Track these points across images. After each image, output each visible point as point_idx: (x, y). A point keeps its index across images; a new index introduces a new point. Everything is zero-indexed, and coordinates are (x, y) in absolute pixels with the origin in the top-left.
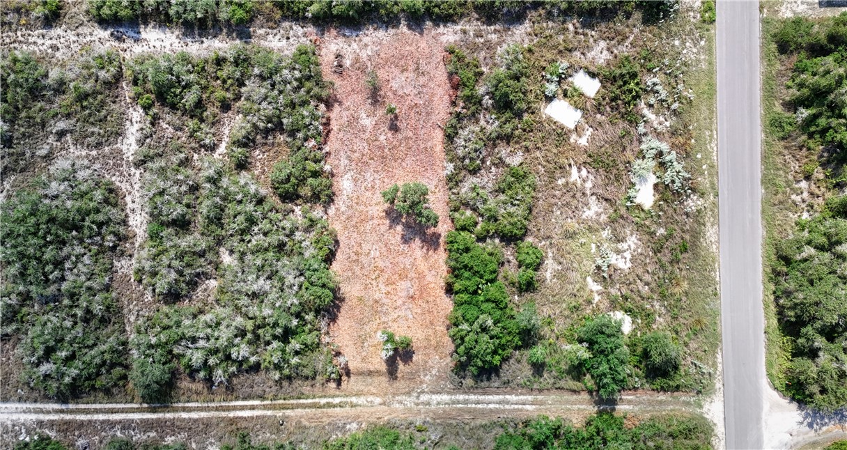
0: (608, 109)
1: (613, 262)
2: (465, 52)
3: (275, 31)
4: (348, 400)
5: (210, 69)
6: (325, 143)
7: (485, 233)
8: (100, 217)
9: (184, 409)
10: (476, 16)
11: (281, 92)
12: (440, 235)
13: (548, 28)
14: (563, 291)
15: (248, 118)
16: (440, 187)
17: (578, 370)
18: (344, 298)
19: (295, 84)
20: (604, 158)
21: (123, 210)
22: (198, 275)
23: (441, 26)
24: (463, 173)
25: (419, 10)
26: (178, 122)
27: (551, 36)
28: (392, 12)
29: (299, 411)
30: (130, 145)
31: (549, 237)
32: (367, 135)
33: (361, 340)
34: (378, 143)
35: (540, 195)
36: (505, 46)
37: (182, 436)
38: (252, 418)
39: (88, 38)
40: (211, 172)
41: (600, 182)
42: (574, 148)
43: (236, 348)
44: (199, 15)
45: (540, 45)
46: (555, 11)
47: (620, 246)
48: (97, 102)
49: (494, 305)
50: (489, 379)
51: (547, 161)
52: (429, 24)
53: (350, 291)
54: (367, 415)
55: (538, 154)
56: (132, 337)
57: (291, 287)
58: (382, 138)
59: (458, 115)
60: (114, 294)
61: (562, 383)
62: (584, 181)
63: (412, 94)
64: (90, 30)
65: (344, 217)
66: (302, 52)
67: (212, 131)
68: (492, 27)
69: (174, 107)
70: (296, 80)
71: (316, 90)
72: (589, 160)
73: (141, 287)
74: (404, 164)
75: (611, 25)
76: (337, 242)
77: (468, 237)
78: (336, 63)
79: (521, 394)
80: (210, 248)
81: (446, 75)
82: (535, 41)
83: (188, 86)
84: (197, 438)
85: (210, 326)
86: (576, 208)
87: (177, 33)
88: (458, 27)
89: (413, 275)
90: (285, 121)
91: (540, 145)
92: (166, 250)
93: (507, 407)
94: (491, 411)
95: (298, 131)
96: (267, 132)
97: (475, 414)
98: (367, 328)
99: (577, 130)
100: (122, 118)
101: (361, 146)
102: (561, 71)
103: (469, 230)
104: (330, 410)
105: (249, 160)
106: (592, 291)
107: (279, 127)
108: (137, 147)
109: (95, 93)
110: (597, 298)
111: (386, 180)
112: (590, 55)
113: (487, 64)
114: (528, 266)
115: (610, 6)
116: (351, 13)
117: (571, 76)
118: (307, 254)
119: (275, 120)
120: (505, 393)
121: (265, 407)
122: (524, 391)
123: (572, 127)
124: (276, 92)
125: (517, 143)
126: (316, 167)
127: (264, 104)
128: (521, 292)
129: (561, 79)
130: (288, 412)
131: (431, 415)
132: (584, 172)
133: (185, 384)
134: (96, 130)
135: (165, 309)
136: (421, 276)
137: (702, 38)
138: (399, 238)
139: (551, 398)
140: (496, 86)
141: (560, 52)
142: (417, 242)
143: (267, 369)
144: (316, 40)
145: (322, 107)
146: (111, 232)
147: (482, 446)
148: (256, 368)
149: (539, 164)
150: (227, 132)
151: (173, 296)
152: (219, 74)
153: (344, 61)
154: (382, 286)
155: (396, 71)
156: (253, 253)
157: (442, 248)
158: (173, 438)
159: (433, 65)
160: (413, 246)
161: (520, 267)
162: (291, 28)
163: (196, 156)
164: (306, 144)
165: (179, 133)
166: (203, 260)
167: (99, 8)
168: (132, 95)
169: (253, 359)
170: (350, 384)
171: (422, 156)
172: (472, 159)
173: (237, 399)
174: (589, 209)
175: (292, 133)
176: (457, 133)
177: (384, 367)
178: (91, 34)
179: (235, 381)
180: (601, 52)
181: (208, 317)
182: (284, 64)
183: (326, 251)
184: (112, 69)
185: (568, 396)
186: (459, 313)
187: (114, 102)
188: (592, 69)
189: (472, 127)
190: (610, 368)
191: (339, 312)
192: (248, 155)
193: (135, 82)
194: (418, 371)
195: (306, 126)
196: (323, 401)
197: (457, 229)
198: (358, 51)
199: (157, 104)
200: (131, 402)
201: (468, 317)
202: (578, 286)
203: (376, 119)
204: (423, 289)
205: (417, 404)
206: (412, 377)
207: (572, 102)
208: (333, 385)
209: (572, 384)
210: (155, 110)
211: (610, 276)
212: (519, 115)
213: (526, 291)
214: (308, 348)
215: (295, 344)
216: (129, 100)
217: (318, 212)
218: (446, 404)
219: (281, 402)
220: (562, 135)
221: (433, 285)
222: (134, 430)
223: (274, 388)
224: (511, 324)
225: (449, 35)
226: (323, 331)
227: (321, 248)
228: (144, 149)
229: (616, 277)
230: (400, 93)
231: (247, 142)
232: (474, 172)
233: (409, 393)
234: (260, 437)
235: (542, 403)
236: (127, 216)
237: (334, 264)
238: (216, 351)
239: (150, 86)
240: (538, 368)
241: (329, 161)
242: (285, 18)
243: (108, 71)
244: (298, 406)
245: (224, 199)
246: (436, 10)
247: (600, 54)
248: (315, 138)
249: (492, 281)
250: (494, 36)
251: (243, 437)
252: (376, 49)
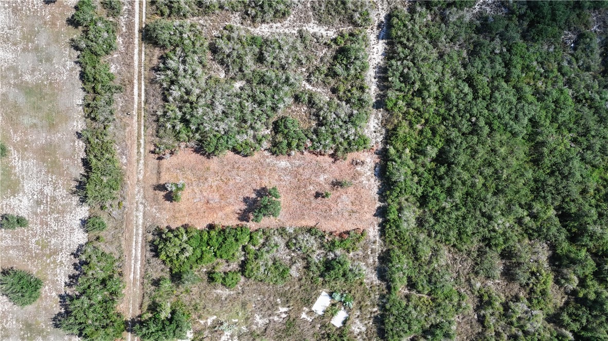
0: (323, 332)
1: (226, 333)
2: (362, 242)
3: (380, 124)
4: (142, 158)
5: (358, 83)
6: (310, 152)
7: (247, 251)
8: (266, 8)
9: (140, 51)
10: (384, 250)
11: (341, 126)
12: (248, 222)
13: (375, 295)
14: (208, 301)
15: (326, 105)
16: (279, 223)
17: (154, 308)
18: (209, 158)
19: (346, 136)
20: (292, 329)
21: (271, 21)
22: (228, 66)
23: (379, 228)
24: (287, 238)
25: (388, 216)
26: (326, 60)
27: (370, 297)
28: (388, 199)
29: (136, 125)
30: (313, 28)
31: (243, 292)
32: (313, 178)
33: (181, 168)
34: (308, 184)
35: (271, 287)
36: (364, 268)
37: (122, 48)
38: (133, 95)
39: (380, 7)
40: (292, 80)
41: (277, 326)
42: (300, 310)
43: (177, 88)
44: (390, 79)
45: (365, 290)
46: (384, 300)
47: (236, 337)
48: (340, 10)
49: (199, 256)
50: (151, 251)
51: (292, 292)
52: (380, 220)
53: (214, 163)
54: (131, 169)
55: (297, 286)
56: (188, 22)
57: (217, 126)
58: (311, 188)
59: (323, 236)
60: (217, 12)
61: (147, 298)
62: (278, 315)
63: (338, 208)
64: (385, 8)
65: (262, 160)
66: (365, 141)
67: (319, 81)
68: (377, 260)
69: (335, 58)
70: (349, 136)
71: (342, 148)
72: (291, 319)
73: (222, 29)
74: (294, 200)
75: (375, 335)
76: (246, 156)
77: (245, 240)
78: (358, 161)
79: (141, 271)
80: (244, 75)
81: (349, 229)
82: (368, 287)
83: (347, 69)
84: (121, 59)
85: (193, 72)
86: (261, 310)
87: (382, 63)
88: (378, 238)
89: (223, 204)
90: (323, 128)
91: (303, 288)
92: (244, 48)
93: (133, 261)
94: (131, 251)
95: (317, 136)
96: (317, 116)
97: (129, 241)
98: (189, 172)
99: (311, 312)
100: (329, 24)
101: (307, 173)
102: (347, 303)
103: (250, 241)
104: (135, 146)
105: (300, 103)
106: (207, 319)
107: (320, 124)
108: (311, 33)
109: (345, 9)
110: (202, 322)
111: (285, 188)
112: (357, 321)
113: (354, 256)
114: (224, 279)
115: (386, 335)
116: (388, 173)
117: (345, 309)
118: (238, 137)
119: (324, 121)
120: (142, 261)
121: (140, 103)
122: (143, 273)
123: (313, 309)
124: (341, 123)
125: (305, 273)
126: (294, 144)
127: (334, 116)
128: (207, 273)
129: (343, 303)
130: (136, 118)
131: (129, 212)
132: (284, 316)
133: (157, 52)
134: (323, 8)
135: (206, 44)
136: (221, 208)
138: (247, 195)
139: (138, 290)
140: (339, 263)
141: (360, 302)
142: (244, 207)
143: (164, 107)
144: (373, 149)
145: (332, 152)
146: (257, 13)
147: (107, 244)
148: (165, 100)
149: (291, 287)
150: (319, 90)
151: (214, 49)
152: (354, 88)
153: (360, 166)
154: (216, 183)
155: (352, 199)
156: (240, 103)
157: (239, 222)
158: (121, 43)
159: (355, 222)
160: (242, 204)
161: (225, 273)
162: (381, 134)
163: (304, 70)
164: (309, 140)
165: (319, 60)
166: (238, 70)
167: (397, 17)
168: (344, 32)
169: (171, 98)
170: (152, 159)
171: (299, 212)
172: (295, 244)
173: (146, 86)
174: (261, 318)
175: (316, 132)
176: (312, 235)
177: (162, 182)
178: (383, 9)
179: (157, 86)
180: (358, 328)
181: (199, 71)
182: (358, 129)
183: (239, 149)
184: (360, 21)
185: (138, 301)
186: (195, 234)
187: (340, 20)
188: (348, 323)
189: (315, 245)
190: (152, 332)
191: (201, 154)
192: (304, 103)
193: (351, 35)
194: (159, 205)
195: (319, 142)
196: (142, 142)
197: (251, 233)
198: (366, 175)
199: (337, 47)
200: (146, 17)
201: (192, 240)
202: (211, 310)
203: (324, 184)
204: (212, 210)
205: (137, 203)
206: (155, 200)
207: (329, 309)
208: (152, 148)
209: (145, 307)
210: (334, 46)
211: (216, 331)
212: (322, 275)
213: (209, 277)
214: (177, 135)
215: (179, 126)
216: (341, 29)
217: (266, 144)
218: (136, 221)
219: (143, 114)
220: (309, 302)
221: (215, 216)
222: (127, 17)
223: (152, 110)
224: (186, 267)
225: (373, 232)
226: (188, 144)
227: (241, 146)
228: (310, 37)
229: (215, 335)
230: (339, 201)
231: (311, 103)
232: (287, 245)
233: (144, 197)
234: (119, 99)
235: (134, 284)
236: (268, 23)
237: (232, 153)
238: (176, 75)
239: (349, 44)
240: (157, 283)
241: (298, 154)
242: (387, 131)
243: (359, 19)
244: (139, 125)
245: (276, 87)
246: (388, 226)
247: (358, 327)
248: (312, 147)
249: (215, 255)
250: (372, 260)
251: (119, 89)
252: (366, 186)
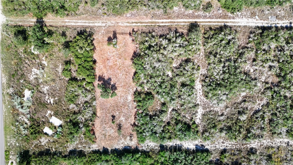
0: (40, 122)
1: (38, 71)
2: (89, 141)
3: (152, 148)
4: (130, 25)
5: (173, 136)
6: (136, 111)
7: (82, 81)
8: (210, 88)
9: (186, 22)
10: (85, 153)
11: (150, 128)
12: (98, 81)
13: (61, 149)
14: (55, 61)
15: (161, 120)
16: (98, 97)
17: (50, 33)
18: (131, 60)
19: (145, 131)
20: (42, 106)
21: (203, 90)
22: (179, 68)
23: (97, 150)
24: (90, 102)
25: (103, 155)
26: (184, 119)
27: (60, 147)
28: (112, 154)
29: (147, 21)
30: (200, 111)
31: (60, 80)
32: (122, 114)
33: (126, 45)
34: (119, 112)
35: (64, 94)
36: (75, 143)
37: (186, 13)
38: (163, 19)
39: (212, 146)
40: (173, 102)
41: (43, 98)
42: (52, 110)
43: (166, 43)
44: (175, 153)
45: (64, 144)
46: (58, 155)
47: (36, 76)
48: (210, 125)
49: (78, 56)
50: (81, 31)
51: (61, 105)
52: (101, 150)
53: (129, 62)
54: (124, 19)
55: (64, 108)
56: (201, 47)
57: (148, 64)
58: (117, 113)
59: (91, 121)
60: (207, 62)
61: (55, 29)
62: (49, 99)
63: (107, 128)
64: (212, 148)
65: (131, 87)
66: (143, 141)
67: (173, 116)
68: (80, 149)
69: (185, 123)
70: (145, 132)
71: (138, 129)
72: (47, 106)
73: (198, 64)
74: (111, 105)
75: (40, 150)
76: (133, 79)
77: (88, 80)
78: (132, 138)
79: (70, 25)
80: (175, 77)
81: (96, 134)
82: (66, 145)
83: (180, 130)
84: (181, 12)
85: (175, 51)
86: (51, 90)
87: (184, 148)
88: (91, 149)
89: (107, 67)
90: (149, 119)
91: (64, 111)
92: (188, 77)
93: (75, 21)
94: (80, 20)
95: (145, 116)
96: (155, 115)
97: (86, 18)
98: (123, 49)
99: (51, 116)
100: (202, 120)
101: (125, 111)
102: (56, 135)
103: (88, 82)
104: (136, 21)
105: (161, 106)
106: (46, 61)
107: (151, 117)
108: (198, 110)
109: (211, 128)
110: (44, 58)
111: (116, 99)
112: (47, 140)
113: (82, 137)
114: (67, 70)
115: (40, 156)
116: (126, 154)
117: (53, 133)
118: (142, 75)
119: (152, 119)
120: (75, 26)
121: (158, 23)
122: (69, 26)
123: (53, 117)
124: (151, 128)
125: (72, 112)
126: (140, 104)
127: (155, 124)
128: (70, 61)
129: (56, 133)
130: (151, 21)
131: (101, 19)
132: (49, 101)
133: (185, 31)
134: (211, 116)
135: (190, 57)
136: (105, 67)
137: (9, 146)
138: (112, 80)
139: (59, 24)
140: (78, 130)
141: (57, 141)
142: (106, 78)
143: (157, 36)
144: (139, 145)
145: (136, 124)
146: (206, 83)
147: (84, 7)
148: (161, 36)
149: (64, 104)
150: (168, 115)
151: (187, 61)
152: (170, 134)
153: (129, 138)
154: (118, 63)
155: (112, 135)
156: (160, 75)
157: (98, 76)
158: (189, 12)
159: (100, 137)
160: (107, 77)
161: (70, 70)
162: (147, 149)
163: (179, 107)
164: (142, 111)
165: (184, 115)
166: (177, 73)
167: (207, 155)
168: (199, 128)
169: (161, 39)
170: (129, 30)
171: (104, 107)
172: (87, 106)
173: (167, 26)
174: (47, 89)
175: (147, 115)
176: (92, 115)
177: (118, 35)
178: (211, 147)
179: (168, 32)
180: (43, 141)
181: (176, 54)
182: (149, 137)
183: (137, 75)
184: (204, 136)
185: (54, 24)
186: (90, 54)
187: (205, 125)
188: (46, 136)
189: (87, 117)
190: (36, 34)
191: (133, 55)
192: (162, 108)
193: (197, 131)
194: (106, 34)
195: (142, 117)
196: (139, 24)
197: (92, 83)
198: (125, 142)
199: (191, 124)
200: (203, 25)
201: (87, 53)
202: (50, 63)
203: (119, 120)
204: (104, 62)
205: (106, 22)
206: (108, 32)
207: (53, 125)
208: (135, 30)
209: (50, 28)
210: (191, 123)
211: (39, 66)
212: (71, 121)
213: (68, 61)
214: (143, 43)
215: (147, 44)
216: (200, 126)
217: (139, 89)
218: (96, 22)
219: (153, 24)
220: (56, 114)
221: (101, 64)
222: (203, 15)
223: (155, 29)
224: (72, 50)
225: (95, 147)
226: (138, 49)
227: (138, 77)
228: (195, 110)
229: (37, 65)
230: (111, 128)
231: (162, 112)
232: (86, 102)
233: (109, 26)
234: (160, 12)
235: (63, 22)
236: (202, 88)
237: (134, 71)
238: (173, 42)
239: (193, 130)
240: (64, 34)
241: (135, 106)
242: (148, 152)
243: (206, 135)
244: (147, 23)
245: (169, 93)
246: (98, 155)
247: (44, 141)
248: (139, 113)
249: (79, 65)
250: (80, 147)
251: (166, 12)
252: (119, 142)
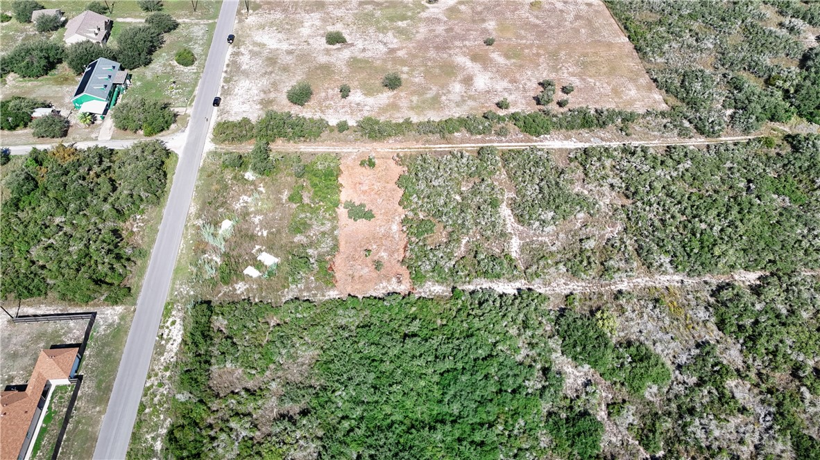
0: (241, 261)
1: (250, 198)
2: (323, 285)
3: (438, 294)
4: (394, 150)
6: (407, 241)
9: (473, 147)
10: (315, 303)
12: (344, 207)
13: (271, 298)
14: (279, 187)
16: (342, 224)
18: (396, 183)
20: (247, 239)
21: (515, 215)
23: (337, 298)
24: (329, 232)
26: (489, 251)
28: (366, 300)
29: (417, 146)
30: (516, 242)
32: (384, 247)
33: (387, 169)
34: (377, 244)
35: (286, 224)
37: (473, 138)
38: (440, 144)
39: (547, 289)
41: (251, 230)
42: (263, 244)
47: (245, 204)
50: (323, 155)
51: (280, 238)
53: (392, 185)
54: (384, 145)
55: (285, 241)
58: (375, 247)
62: (260, 230)
63: (357, 266)
64: (547, 292)
65: (397, 213)
66: (420, 283)
68: (306, 298)
72: (256, 239)
73: (500, 187)
75: (232, 300)
76: (400, 204)
78: (401, 279)
79: (307, 151)
81: (336, 274)
82: (280, 292)
84: (466, 138)
86: (266, 219)
87: (496, 291)
88: (327, 298)
89: (359, 192)
91: (284, 244)
93: (314, 147)
94: (322, 146)
97: (330, 145)
98: (384, 173)
99: (260, 251)
100: (522, 253)
101: (387, 243)
104: (402, 147)
105: (448, 236)
106: (264, 187)
108: (511, 241)
110: (261, 184)
112: (247, 286)
113: (311, 280)
117: (261, 275)
121: (434, 148)
122: (305, 152)
123: (263, 253)
125: (297, 245)
128: (301, 186)
130: (423, 147)
131: (352, 145)
132: (260, 234)
134: (534, 247)
136: (355, 191)
137: (176, 295)
138: (367, 206)
139: (291, 150)
142: (357, 204)
144: (413, 289)
146: (517, 203)
147: (328, 135)
150: (463, 249)
153: (396, 280)
154: (376, 187)
155: (365, 276)
157: (343, 202)
158: (478, 138)
159: (343, 279)
160: (359, 203)
161: (301, 195)
162: (428, 295)
163: (478, 238)
164: (417, 240)
165: (489, 247)
168: (517, 262)
170: (393, 155)
171: (352, 239)
177: (376, 160)
186: (335, 175)
187: (527, 259)
188: (246, 279)
189: (322, 250)
191: (398, 179)
194: (358, 158)
196: (406, 150)
198: (388, 285)
200: (499, 148)
202: (271, 189)
203: (378, 255)
204: (354, 186)
205: (359, 148)
207: (262, 264)
208: (401, 155)
216: (519, 260)
217: (410, 215)
218: (345, 148)
219: (426, 150)
220: (270, 249)
221: (348, 188)
222: (497, 140)
225: (333, 294)
226: (406, 172)
228: (507, 240)
229: (250, 193)
230: (363, 266)
233: (363, 152)
234: (436, 138)
235: (296, 148)
236: (512, 212)
237: (401, 196)
242: (432, 298)
243: (532, 270)
244: (418, 148)
247: (240, 287)
250: (305, 294)
251: (444, 137)
252: (378, 287)
